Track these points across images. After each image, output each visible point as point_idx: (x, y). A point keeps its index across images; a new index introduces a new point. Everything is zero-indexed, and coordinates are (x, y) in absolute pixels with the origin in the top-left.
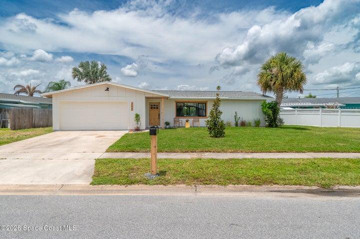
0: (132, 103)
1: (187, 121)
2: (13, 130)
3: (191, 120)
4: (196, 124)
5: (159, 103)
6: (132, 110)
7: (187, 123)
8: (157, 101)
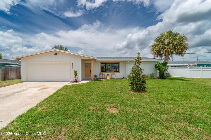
0: (72, 64)
1: (108, 75)
2: (3, 80)
3: (110, 74)
4: (113, 77)
5: (91, 64)
6: (72, 68)
7: (108, 76)
8: (89, 62)
